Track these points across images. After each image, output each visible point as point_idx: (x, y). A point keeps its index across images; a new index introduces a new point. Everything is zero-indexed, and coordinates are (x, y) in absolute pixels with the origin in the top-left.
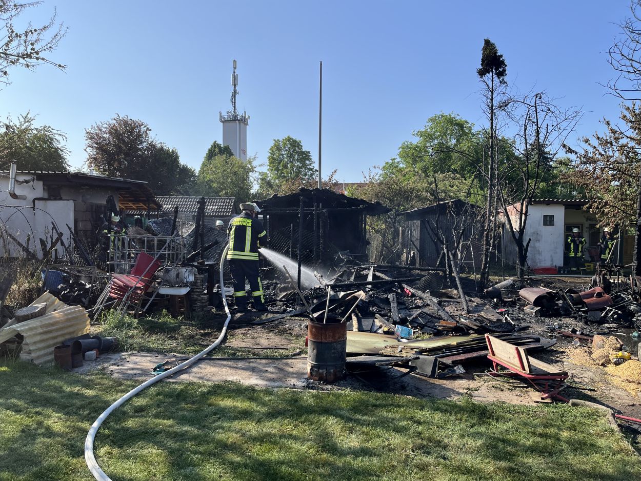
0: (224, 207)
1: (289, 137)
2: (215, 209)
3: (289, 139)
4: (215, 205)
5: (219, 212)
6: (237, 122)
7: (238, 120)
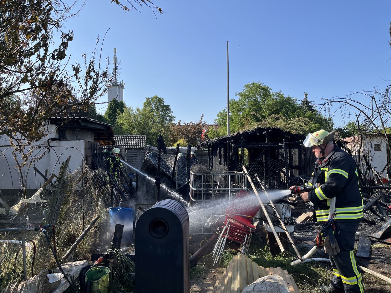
0: (140, 142)
1: (156, 96)
2: (133, 143)
3: (156, 97)
4: (134, 141)
5: (137, 145)
6: (117, 86)
7: (118, 85)
